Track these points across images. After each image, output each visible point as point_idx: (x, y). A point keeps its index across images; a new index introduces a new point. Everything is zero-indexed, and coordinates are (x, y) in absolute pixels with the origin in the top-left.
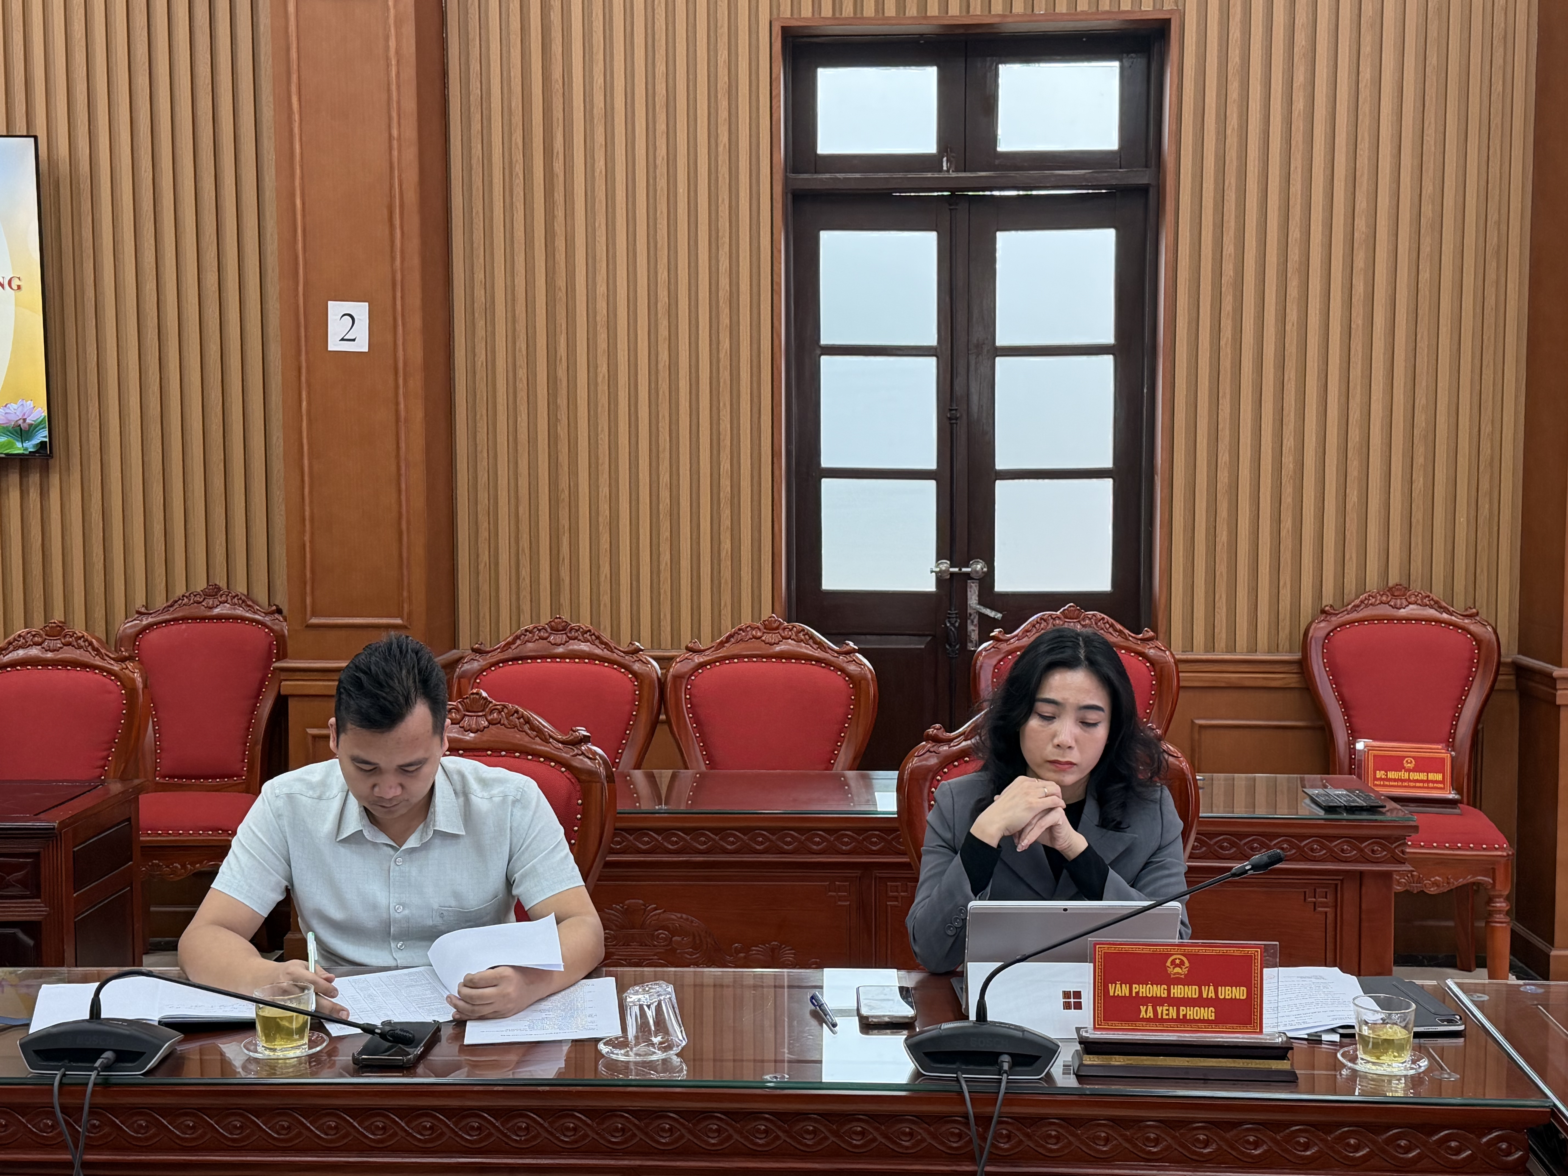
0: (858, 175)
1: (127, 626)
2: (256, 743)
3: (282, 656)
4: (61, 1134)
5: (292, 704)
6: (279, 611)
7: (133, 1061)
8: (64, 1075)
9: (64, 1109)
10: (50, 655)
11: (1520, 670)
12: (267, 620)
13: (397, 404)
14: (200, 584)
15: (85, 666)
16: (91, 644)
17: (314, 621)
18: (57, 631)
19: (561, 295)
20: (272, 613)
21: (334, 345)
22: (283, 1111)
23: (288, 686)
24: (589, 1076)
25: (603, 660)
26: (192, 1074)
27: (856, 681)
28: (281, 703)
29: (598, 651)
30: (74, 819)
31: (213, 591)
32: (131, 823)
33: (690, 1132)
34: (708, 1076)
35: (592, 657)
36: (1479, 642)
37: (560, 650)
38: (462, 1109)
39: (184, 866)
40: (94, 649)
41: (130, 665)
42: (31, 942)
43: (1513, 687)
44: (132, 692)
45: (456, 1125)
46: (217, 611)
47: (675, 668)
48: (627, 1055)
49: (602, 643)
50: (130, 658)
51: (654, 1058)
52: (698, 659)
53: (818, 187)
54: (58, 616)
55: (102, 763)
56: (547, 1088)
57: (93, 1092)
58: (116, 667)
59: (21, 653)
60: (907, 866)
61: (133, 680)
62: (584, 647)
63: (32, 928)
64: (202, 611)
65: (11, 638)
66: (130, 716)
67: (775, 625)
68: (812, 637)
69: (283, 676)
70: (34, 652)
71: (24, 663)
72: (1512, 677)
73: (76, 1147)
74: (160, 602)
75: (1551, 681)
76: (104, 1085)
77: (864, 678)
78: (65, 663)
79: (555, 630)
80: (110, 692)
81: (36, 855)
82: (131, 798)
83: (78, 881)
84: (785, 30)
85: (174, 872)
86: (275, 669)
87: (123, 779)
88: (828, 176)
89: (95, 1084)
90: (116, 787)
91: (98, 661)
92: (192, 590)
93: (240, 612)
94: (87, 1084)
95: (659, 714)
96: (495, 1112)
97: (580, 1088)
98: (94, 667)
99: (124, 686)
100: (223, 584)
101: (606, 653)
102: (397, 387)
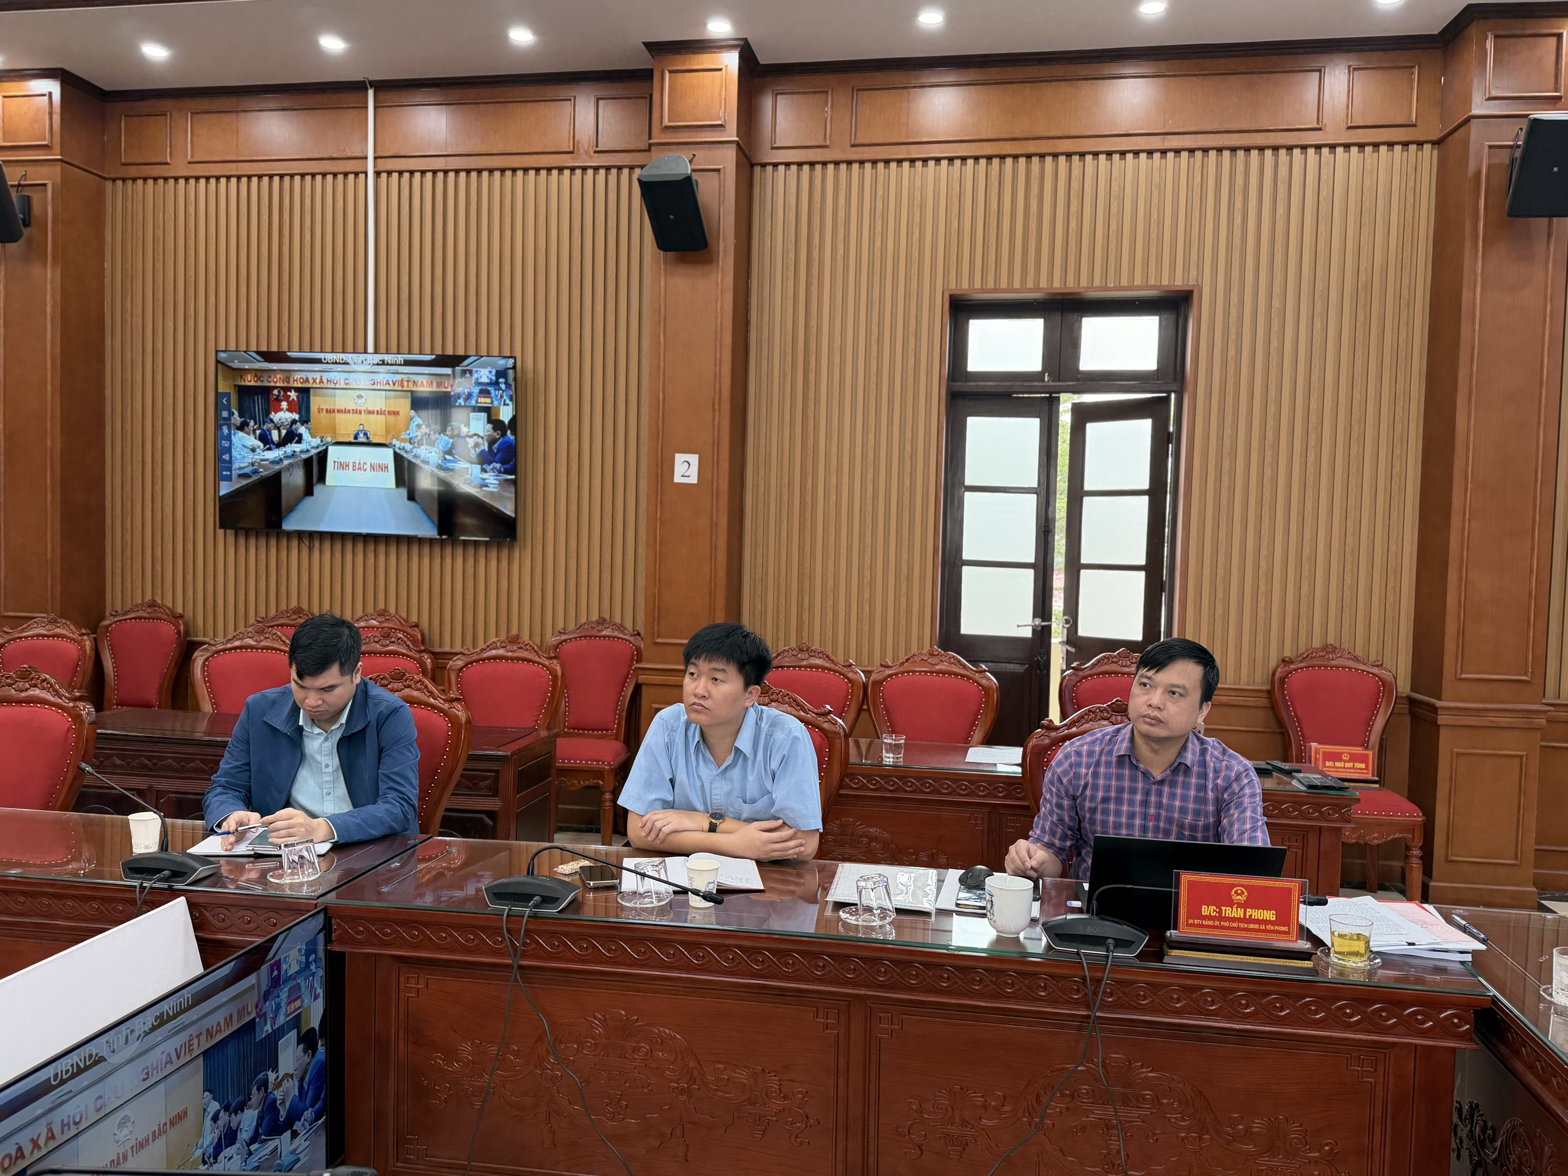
0: (992, 384)
1: (551, 640)
2: (621, 711)
3: (639, 661)
4: (507, 946)
5: (644, 689)
6: (639, 634)
7: (552, 903)
8: (510, 910)
9: (509, 931)
10: (510, 654)
11: (1412, 701)
12: (632, 639)
13: (712, 514)
14: (595, 617)
15: (529, 661)
16: (533, 648)
17: (659, 640)
18: (514, 640)
19: (810, 452)
20: (635, 635)
21: (678, 479)
22: (641, 941)
23: (642, 678)
24: (833, 933)
25: (830, 670)
26: (588, 914)
27: (986, 689)
28: (638, 687)
29: (827, 665)
30: (519, 751)
31: (602, 621)
32: (551, 755)
33: (899, 975)
34: (906, 938)
35: (824, 668)
36: (1384, 683)
37: (805, 663)
38: (752, 948)
39: (579, 782)
40: (535, 651)
41: (555, 661)
42: (491, 823)
43: (1407, 712)
44: (555, 678)
45: (748, 958)
46: (604, 633)
47: (874, 677)
48: (857, 920)
49: (830, 659)
50: (555, 657)
51: (874, 924)
52: (888, 672)
53: (968, 390)
54: (514, 631)
55: (535, 718)
56: (807, 939)
57: (527, 921)
58: (547, 663)
59: (494, 652)
60: (1027, 808)
61: (556, 671)
62: (818, 662)
63: (492, 814)
64: (595, 633)
65: (488, 643)
66: (553, 692)
67: (936, 653)
68: (959, 661)
69: (640, 672)
70: (501, 652)
71: (495, 658)
72: (1407, 706)
73: (515, 955)
74: (571, 626)
75: (1434, 709)
76: (534, 917)
77: (992, 689)
78: (518, 659)
79: (801, 650)
80: (542, 677)
81: (497, 771)
82: (551, 741)
83: (519, 788)
84: (951, 296)
85: (573, 784)
86: (636, 668)
87: (548, 728)
88: (973, 384)
89: (529, 917)
90: (544, 733)
91: (537, 659)
92: (590, 619)
93: (616, 634)
94: (524, 916)
95: (862, 704)
96: (773, 951)
97: (828, 941)
98: (534, 662)
99: (551, 674)
100: (607, 617)
101: (832, 666)
102: (712, 504)
